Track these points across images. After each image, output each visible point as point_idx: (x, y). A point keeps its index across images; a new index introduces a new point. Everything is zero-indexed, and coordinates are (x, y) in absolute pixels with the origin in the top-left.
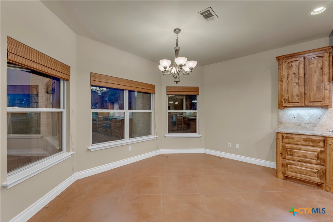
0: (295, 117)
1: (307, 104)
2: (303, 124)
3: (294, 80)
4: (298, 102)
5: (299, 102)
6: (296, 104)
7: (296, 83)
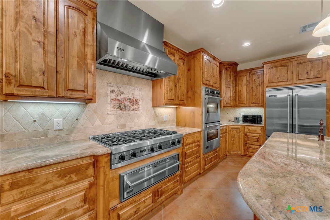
0: (35, 121)
1: (62, 93)
2: (51, 132)
3: (33, 34)
4: (43, 88)
5: (46, 88)
6: (39, 92)
7: (39, 42)
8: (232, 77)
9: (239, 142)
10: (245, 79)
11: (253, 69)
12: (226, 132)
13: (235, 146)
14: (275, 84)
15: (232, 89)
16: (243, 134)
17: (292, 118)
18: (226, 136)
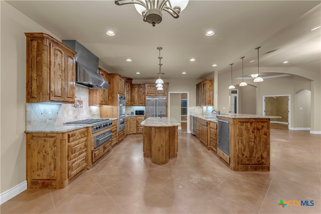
0: (42, 114)
1: (66, 99)
2: (48, 120)
3: (59, 72)
4: (61, 97)
7: (60, 75)
8: (129, 87)
9: (134, 126)
10: (136, 89)
11: (140, 84)
12: (127, 121)
13: (132, 128)
14: (150, 95)
15: (129, 95)
16: (136, 121)
17: (156, 112)
18: (127, 123)
